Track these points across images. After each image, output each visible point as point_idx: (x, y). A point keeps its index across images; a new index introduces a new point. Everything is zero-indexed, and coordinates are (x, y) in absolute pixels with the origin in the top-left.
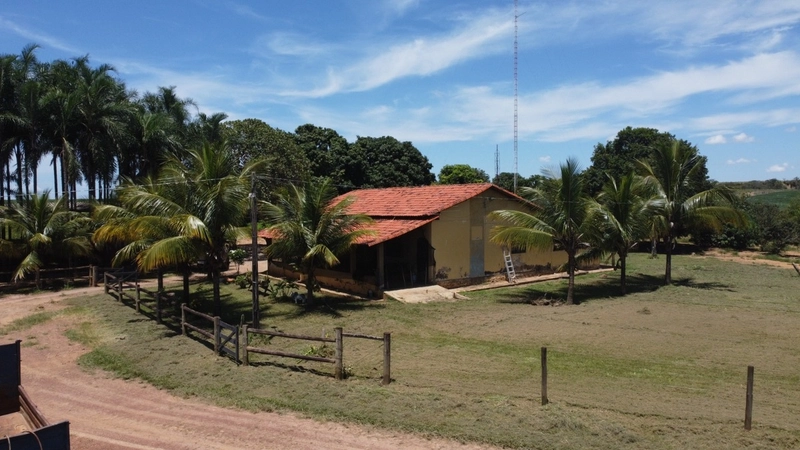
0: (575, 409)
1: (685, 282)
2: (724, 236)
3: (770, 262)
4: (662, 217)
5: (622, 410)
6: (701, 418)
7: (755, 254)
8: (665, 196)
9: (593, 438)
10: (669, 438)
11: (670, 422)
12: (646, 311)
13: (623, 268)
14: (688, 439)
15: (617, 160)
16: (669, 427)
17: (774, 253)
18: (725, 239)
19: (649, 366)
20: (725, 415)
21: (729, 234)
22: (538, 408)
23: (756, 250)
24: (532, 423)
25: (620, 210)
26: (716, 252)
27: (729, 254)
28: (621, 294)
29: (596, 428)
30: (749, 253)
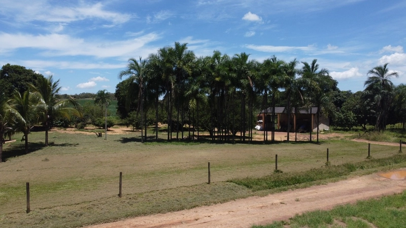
0: (46, 210)
1: (52, 144)
2: (59, 121)
3: (80, 132)
4: (44, 113)
5: (68, 204)
6: (102, 198)
7: (73, 129)
8: (44, 102)
9: (64, 220)
10: (95, 209)
11: (91, 203)
12: (47, 160)
13: (26, 140)
14: (103, 207)
15: (3, 82)
16: (92, 205)
17: (82, 128)
18: (60, 123)
19: (66, 183)
20: (110, 194)
21: (61, 121)
22: (25, 216)
23: (73, 127)
24: (29, 222)
25: (22, 109)
26: (56, 129)
27: (62, 130)
28: (25, 154)
29: (63, 214)
30: (71, 129)
